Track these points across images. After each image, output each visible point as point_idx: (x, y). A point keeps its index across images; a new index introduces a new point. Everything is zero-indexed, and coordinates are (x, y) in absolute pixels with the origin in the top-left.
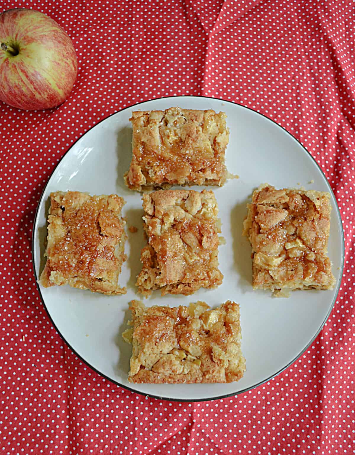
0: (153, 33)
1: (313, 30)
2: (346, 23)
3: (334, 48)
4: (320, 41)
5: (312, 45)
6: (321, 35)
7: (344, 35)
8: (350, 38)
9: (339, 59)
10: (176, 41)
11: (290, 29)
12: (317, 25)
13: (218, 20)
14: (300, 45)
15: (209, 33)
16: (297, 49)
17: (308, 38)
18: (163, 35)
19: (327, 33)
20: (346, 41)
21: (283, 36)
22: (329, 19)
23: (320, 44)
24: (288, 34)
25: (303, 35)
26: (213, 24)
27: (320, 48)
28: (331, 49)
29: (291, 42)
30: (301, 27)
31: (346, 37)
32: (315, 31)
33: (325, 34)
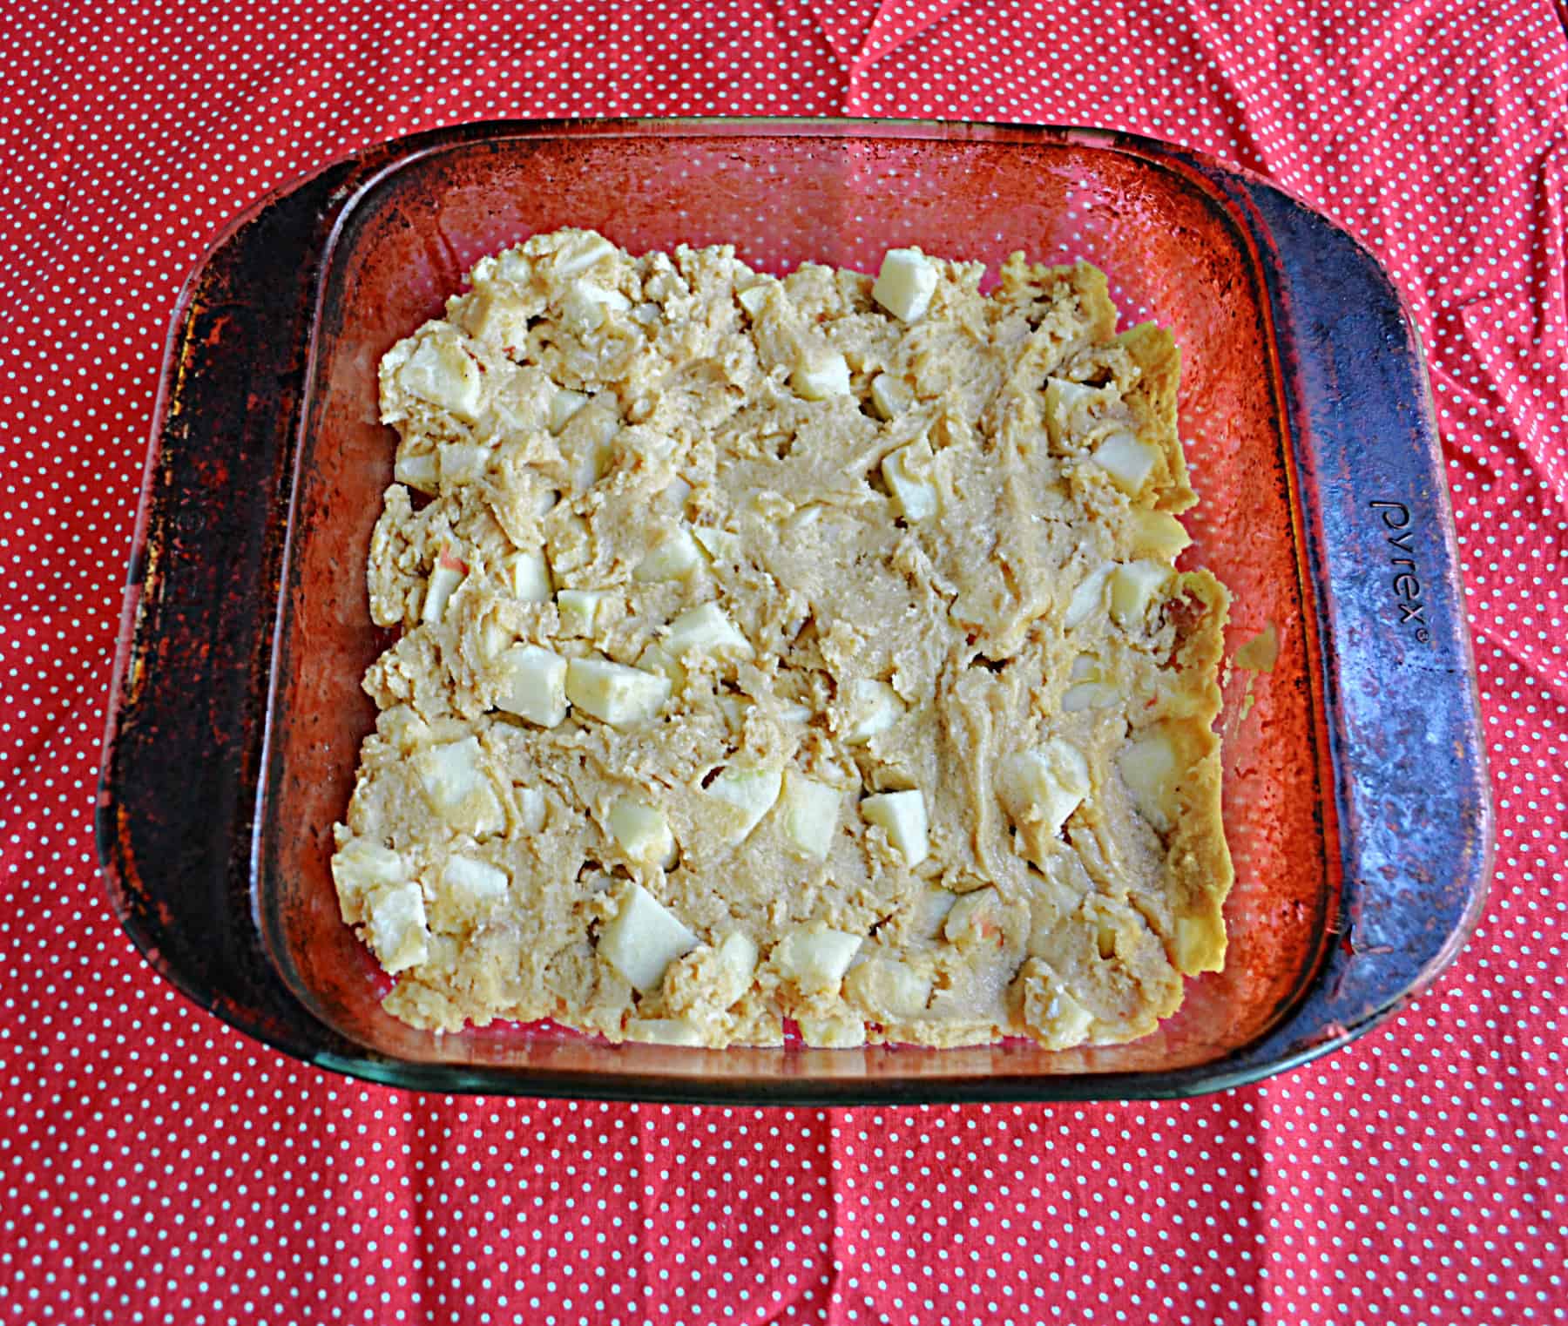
0: (674, 67)
1: (1174, 51)
2: (1279, 30)
3: (1241, 105)
4: (1196, 85)
5: (1173, 96)
6: (1197, 67)
7: (1272, 66)
8: (1291, 72)
9: (1255, 137)
10: (748, 86)
11: (1103, 50)
12: (1187, 39)
13: (877, 23)
14: (1136, 96)
15: (850, 63)
16: (1127, 107)
17: (1158, 77)
18: (706, 71)
19: (1217, 60)
20: (1279, 81)
21: (1082, 69)
22: (1221, 22)
23: (1198, 94)
24: (1098, 64)
25: (1144, 67)
26: (863, 38)
27: (1197, 106)
28: (1230, 108)
29: (1106, 89)
30: (1137, 43)
31: (1278, 72)
32: (1181, 56)
33: (1212, 64)
